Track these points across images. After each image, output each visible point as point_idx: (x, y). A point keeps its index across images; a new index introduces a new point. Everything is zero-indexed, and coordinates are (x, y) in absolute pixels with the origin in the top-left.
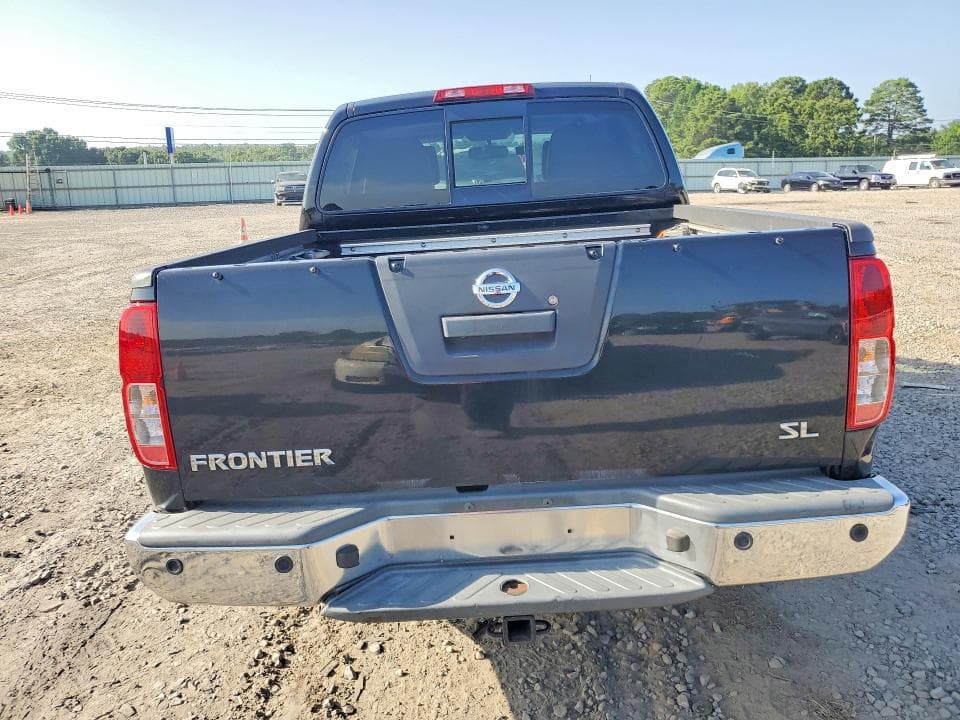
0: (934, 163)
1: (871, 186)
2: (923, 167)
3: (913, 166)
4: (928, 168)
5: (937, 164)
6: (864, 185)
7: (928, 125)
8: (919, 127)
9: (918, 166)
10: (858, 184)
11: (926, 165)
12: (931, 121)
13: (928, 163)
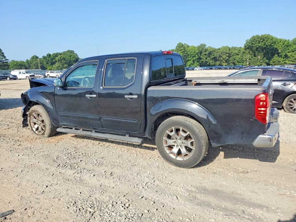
0: (26, 72)
1: (11, 79)
2: (23, 73)
3: (20, 73)
4: (25, 73)
5: (27, 72)
6: (8, 79)
7: (7, 61)
8: (4, 61)
9: (22, 73)
10: (6, 79)
11: (24, 73)
12: (8, 60)
13: (24, 72)
